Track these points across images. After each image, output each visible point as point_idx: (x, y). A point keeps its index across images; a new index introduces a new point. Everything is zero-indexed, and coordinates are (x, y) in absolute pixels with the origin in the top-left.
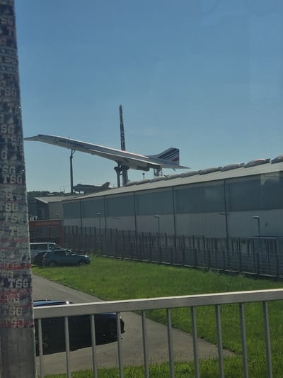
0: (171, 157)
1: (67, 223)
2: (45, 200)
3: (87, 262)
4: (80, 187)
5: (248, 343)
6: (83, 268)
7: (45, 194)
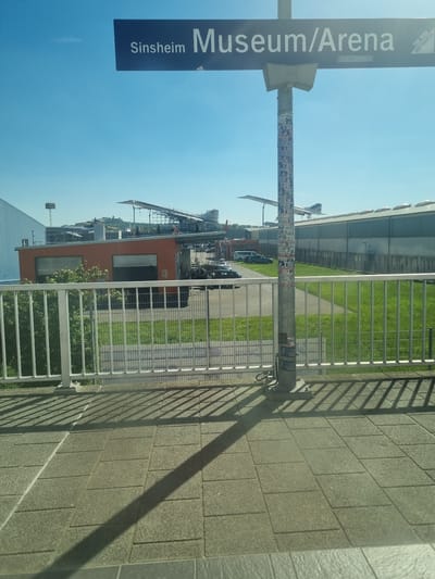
0: (317, 208)
1: (261, 242)
2: (249, 229)
3: (271, 262)
4: (267, 224)
5: (360, 306)
6: (270, 265)
7: (249, 227)
